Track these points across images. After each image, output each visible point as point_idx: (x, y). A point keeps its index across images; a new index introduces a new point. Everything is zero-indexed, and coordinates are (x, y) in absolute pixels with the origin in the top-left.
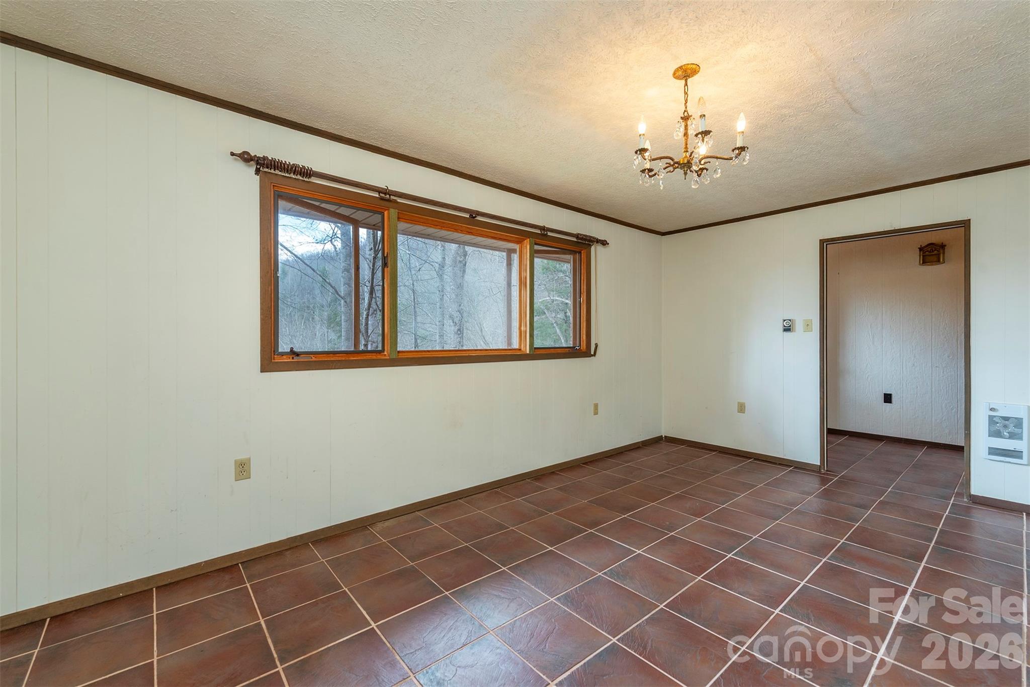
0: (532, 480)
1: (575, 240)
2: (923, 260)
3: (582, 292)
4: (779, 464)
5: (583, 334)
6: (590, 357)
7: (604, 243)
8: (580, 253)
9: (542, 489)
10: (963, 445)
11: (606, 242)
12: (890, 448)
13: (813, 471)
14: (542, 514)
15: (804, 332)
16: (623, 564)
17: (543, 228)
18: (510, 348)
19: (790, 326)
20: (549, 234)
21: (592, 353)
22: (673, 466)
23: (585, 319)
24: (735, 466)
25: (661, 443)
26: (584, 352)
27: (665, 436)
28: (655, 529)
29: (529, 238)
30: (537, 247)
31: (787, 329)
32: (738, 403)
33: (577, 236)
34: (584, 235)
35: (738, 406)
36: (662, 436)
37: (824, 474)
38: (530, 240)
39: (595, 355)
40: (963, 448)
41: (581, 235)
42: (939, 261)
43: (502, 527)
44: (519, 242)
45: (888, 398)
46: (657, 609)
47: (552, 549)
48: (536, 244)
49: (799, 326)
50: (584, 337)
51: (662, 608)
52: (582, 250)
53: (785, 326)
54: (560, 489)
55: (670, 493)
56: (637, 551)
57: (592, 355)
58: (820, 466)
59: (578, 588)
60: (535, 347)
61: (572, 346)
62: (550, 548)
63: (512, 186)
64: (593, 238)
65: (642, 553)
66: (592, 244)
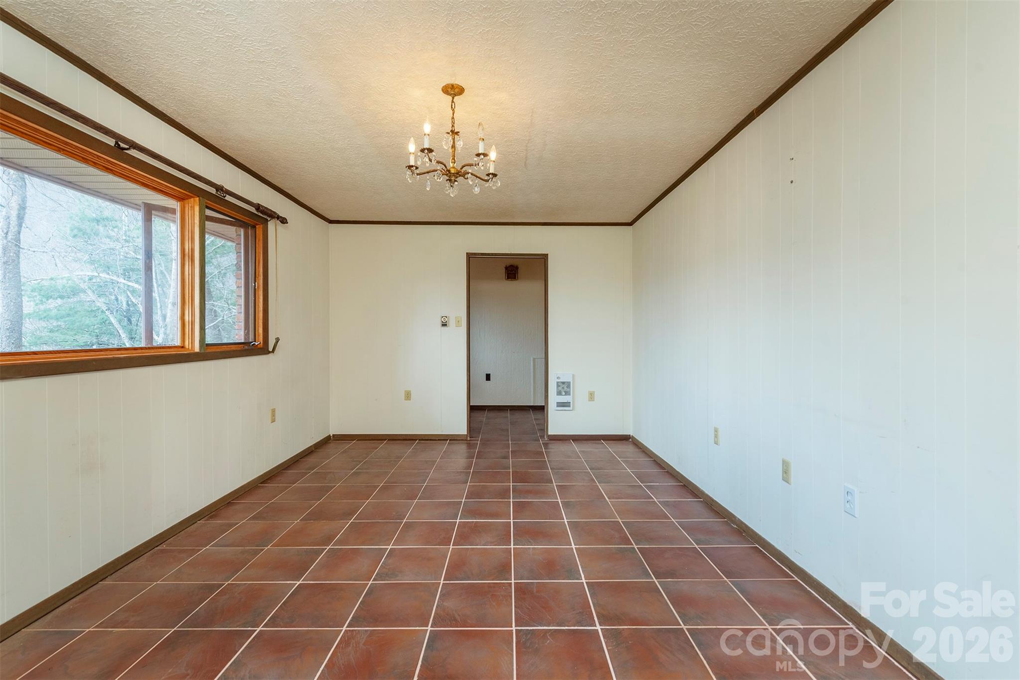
0: (207, 520)
1: (253, 210)
2: (507, 277)
3: (257, 276)
4: (439, 440)
5: (258, 327)
6: (268, 354)
7: (284, 221)
8: (254, 227)
9: (231, 526)
10: (544, 405)
11: (287, 220)
12: (492, 414)
13: (462, 440)
14: (256, 552)
15: (457, 327)
16: (384, 564)
17: (219, 188)
18: (149, 346)
19: (446, 322)
20: (228, 198)
21: (271, 349)
22: (360, 462)
23: (262, 309)
24: (409, 449)
25: (330, 443)
26: (261, 348)
27: (333, 435)
28: (387, 522)
29: (198, 197)
30: (209, 213)
31: (444, 325)
32: (405, 391)
33: (258, 207)
34: (266, 208)
35: (405, 394)
36: (330, 435)
37: (470, 440)
38: (199, 200)
39: (273, 351)
40: (544, 406)
41: (263, 206)
42: (515, 278)
43: (211, 588)
44: (180, 199)
45: (488, 377)
46: (441, 586)
47: (300, 582)
48: (208, 207)
49: (452, 323)
50: (260, 330)
51: (443, 583)
52: (257, 224)
53: (443, 322)
54: (254, 518)
55: (376, 487)
56: (388, 547)
57: (269, 352)
58: (467, 435)
59: (361, 606)
60: (206, 343)
61: (243, 341)
62: (298, 583)
63: (179, 120)
64: (275, 213)
65: (392, 547)
66: (269, 219)
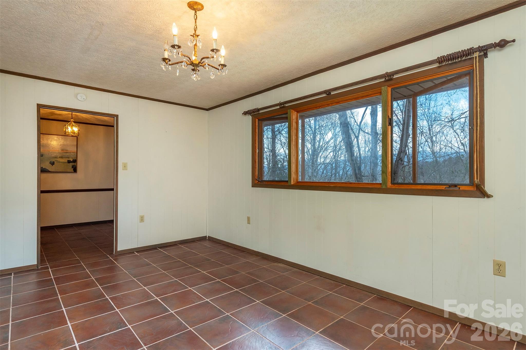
3: (474, 118)
5: (474, 169)
23: (476, 150)
50: (475, 173)
57: (485, 197)
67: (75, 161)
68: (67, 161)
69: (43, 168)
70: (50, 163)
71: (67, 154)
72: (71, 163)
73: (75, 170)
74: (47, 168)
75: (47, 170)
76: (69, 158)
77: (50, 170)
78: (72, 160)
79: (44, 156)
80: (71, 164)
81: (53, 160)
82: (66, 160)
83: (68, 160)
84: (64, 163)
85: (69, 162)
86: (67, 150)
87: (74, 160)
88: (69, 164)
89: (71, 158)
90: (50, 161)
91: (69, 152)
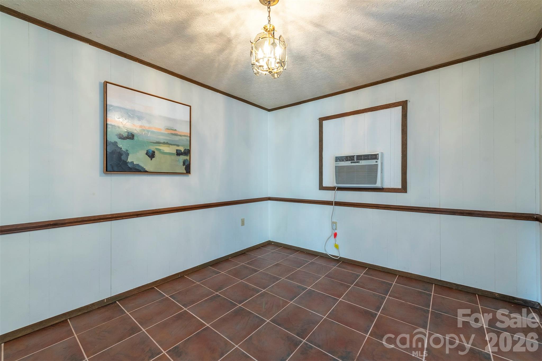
67: (187, 152)
68: (175, 152)
69: (135, 163)
70: (147, 154)
71: (177, 138)
72: (182, 155)
73: (188, 170)
74: (142, 165)
75: (142, 168)
76: (178, 146)
77: (147, 169)
78: (182, 149)
79: (135, 138)
80: (182, 158)
81: (153, 148)
82: (172, 150)
83: (177, 150)
84: (170, 154)
85: (179, 153)
86: (175, 130)
87: (186, 149)
88: (178, 157)
89: (182, 146)
90: (148, 149)
91: (179, 134)
